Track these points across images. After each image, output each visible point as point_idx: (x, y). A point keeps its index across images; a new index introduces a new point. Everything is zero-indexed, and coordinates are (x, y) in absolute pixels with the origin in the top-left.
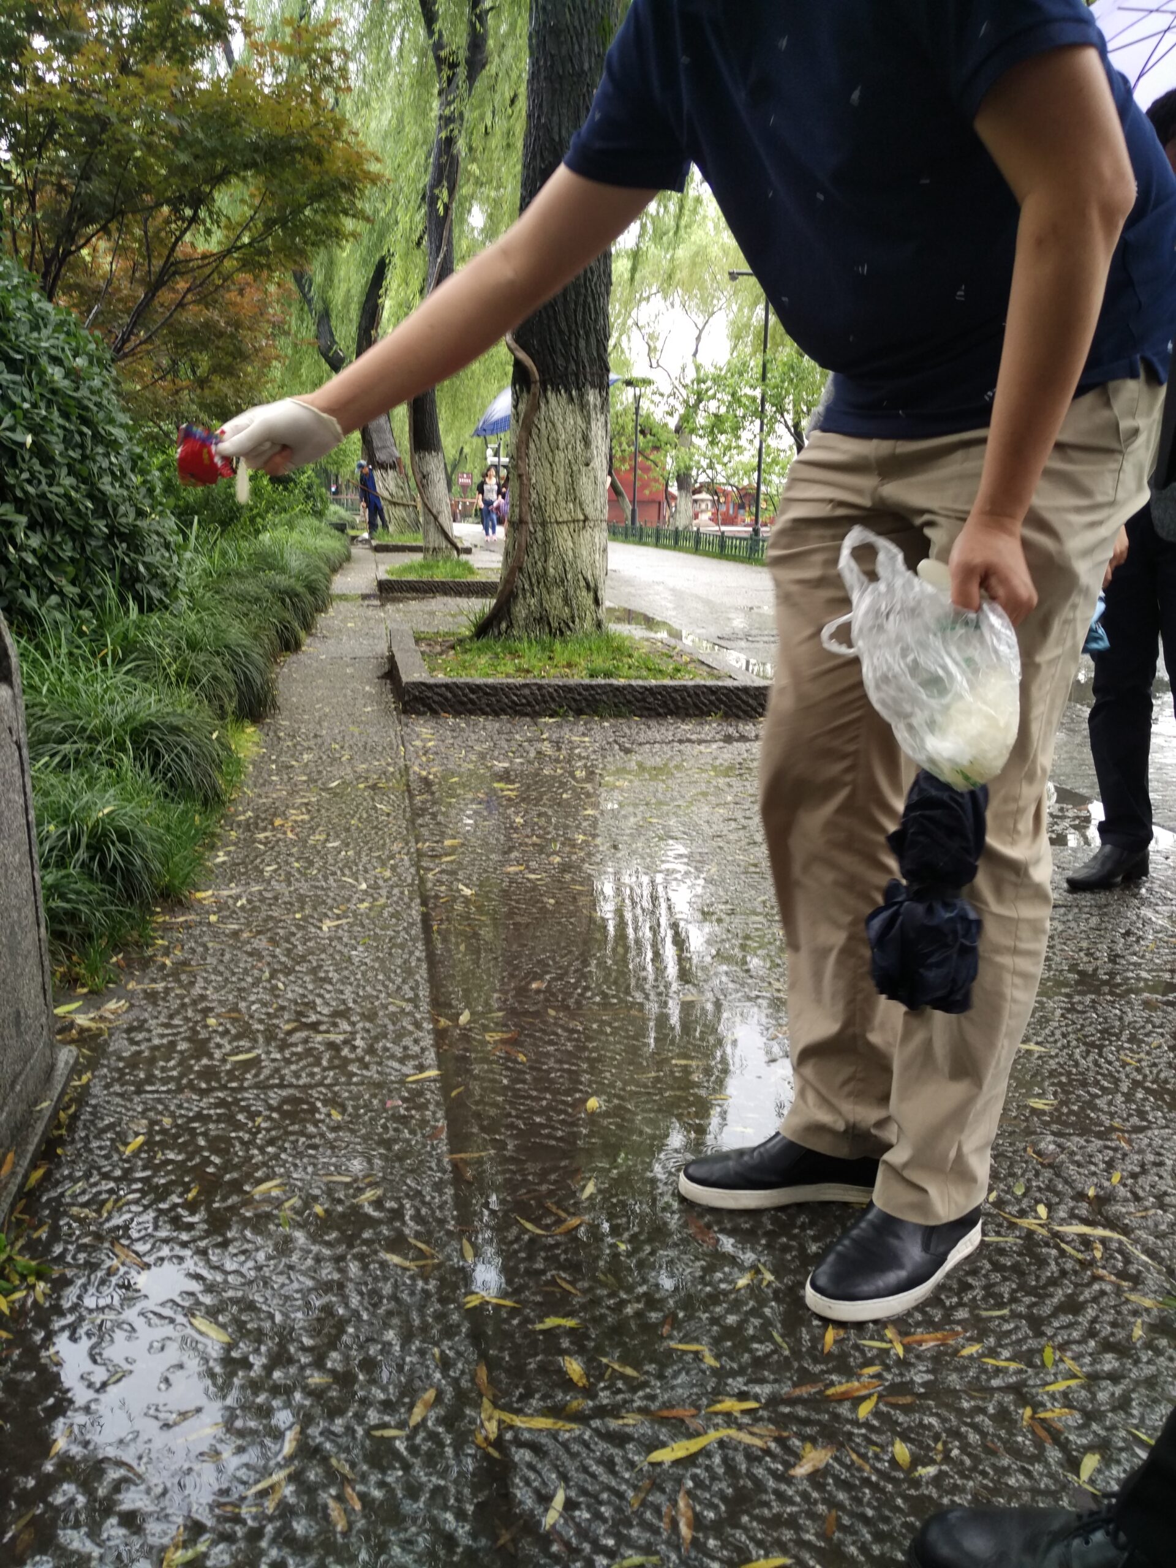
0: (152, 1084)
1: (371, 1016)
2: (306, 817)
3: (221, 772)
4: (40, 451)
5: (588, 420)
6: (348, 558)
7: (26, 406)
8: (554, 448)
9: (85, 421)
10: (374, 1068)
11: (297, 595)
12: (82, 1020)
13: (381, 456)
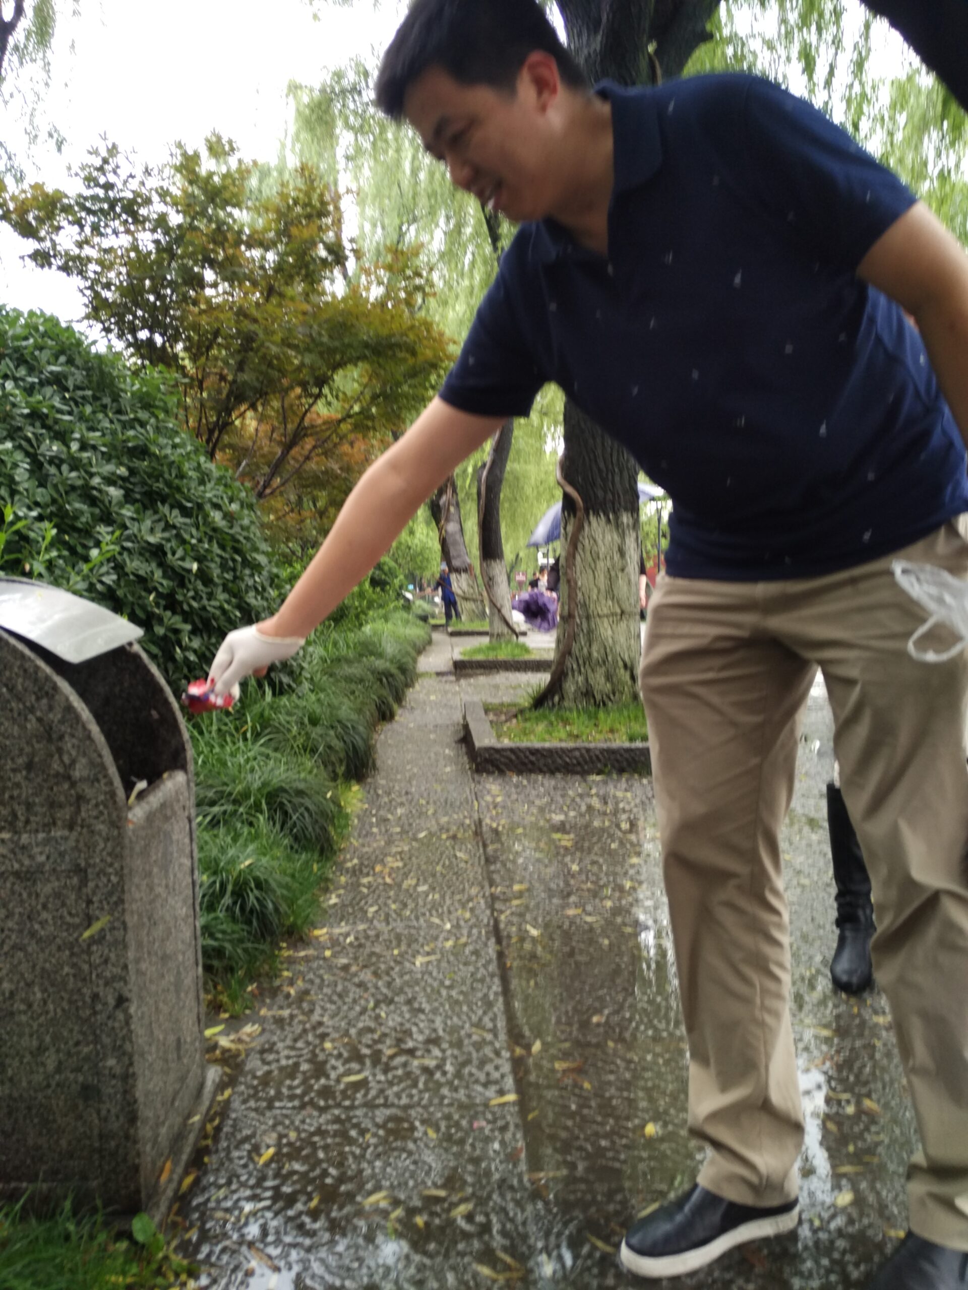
0: (281, 1100)
1: (459, 1044)
2: (400, 864)
3: (334, 825)
4: (204, 576)
5: (623, 536)
6: (430, 642)
7: (194, 541)
8: (596, 557)
9: (237, 551)
10: (462, 1092)
11: (392, 675)
12: (224, 1042)
13: (456, 563)
